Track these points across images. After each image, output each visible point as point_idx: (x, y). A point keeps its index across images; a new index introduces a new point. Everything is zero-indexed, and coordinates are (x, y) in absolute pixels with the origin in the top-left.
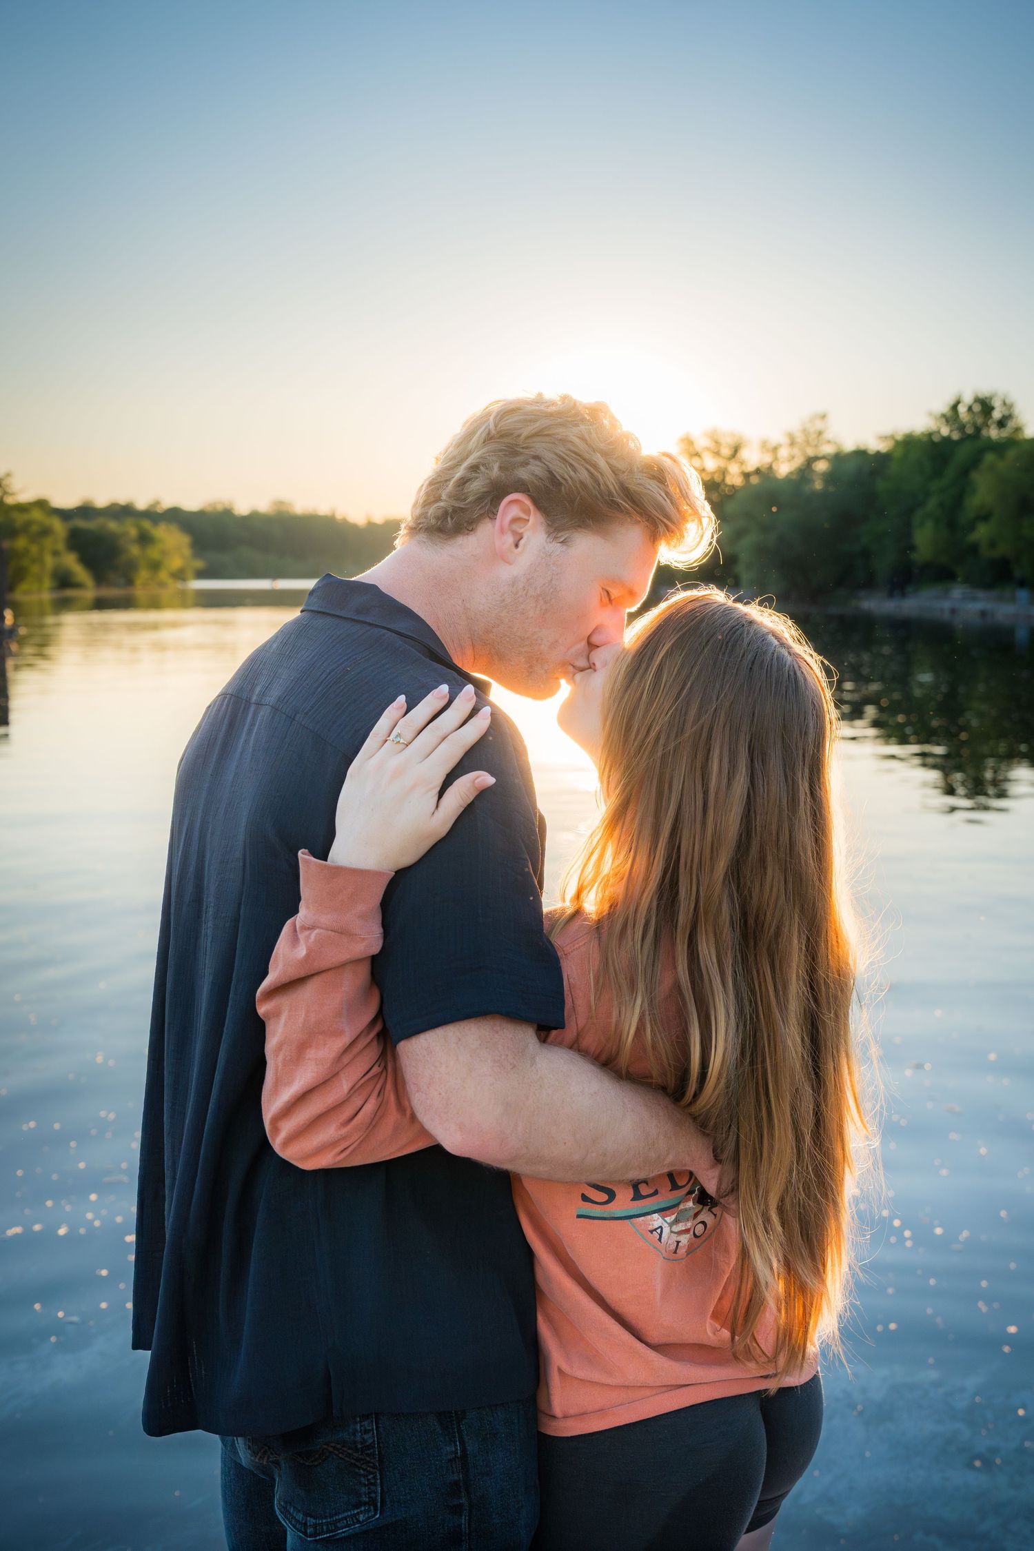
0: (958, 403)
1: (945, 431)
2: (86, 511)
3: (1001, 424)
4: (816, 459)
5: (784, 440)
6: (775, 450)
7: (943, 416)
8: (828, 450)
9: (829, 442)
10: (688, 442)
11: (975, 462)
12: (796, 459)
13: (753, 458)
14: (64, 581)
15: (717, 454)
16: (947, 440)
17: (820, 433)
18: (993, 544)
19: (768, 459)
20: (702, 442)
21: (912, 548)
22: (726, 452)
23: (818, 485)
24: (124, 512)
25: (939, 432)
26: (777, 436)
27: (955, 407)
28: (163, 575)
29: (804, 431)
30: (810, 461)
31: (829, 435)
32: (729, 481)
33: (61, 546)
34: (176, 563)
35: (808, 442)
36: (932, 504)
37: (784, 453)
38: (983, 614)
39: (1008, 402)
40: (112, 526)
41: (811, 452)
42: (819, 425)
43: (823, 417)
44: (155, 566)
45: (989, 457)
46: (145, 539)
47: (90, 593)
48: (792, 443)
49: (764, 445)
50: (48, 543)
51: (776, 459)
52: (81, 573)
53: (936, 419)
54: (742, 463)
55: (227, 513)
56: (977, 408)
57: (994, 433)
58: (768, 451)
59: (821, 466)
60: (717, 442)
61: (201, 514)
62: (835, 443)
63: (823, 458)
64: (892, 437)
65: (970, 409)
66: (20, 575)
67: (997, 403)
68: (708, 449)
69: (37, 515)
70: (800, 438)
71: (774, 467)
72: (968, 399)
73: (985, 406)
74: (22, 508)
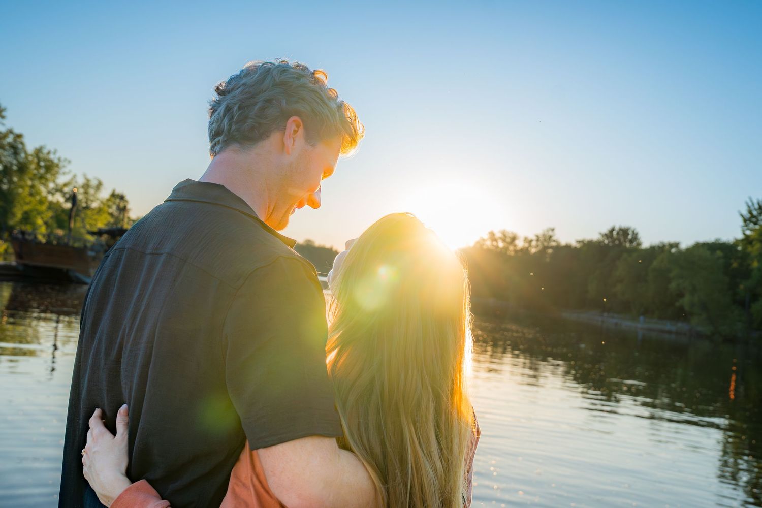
0: (613, 230)
1: (606, 242)
3: (631, 241)
4: (548, 248)
5: (534, 238)
6: (531, 241)
7: (606, 235)
8: (554, 244)
9: (554, 241)
10: (492, 234)
11: (618, 257)
12: (539, 247)
13: (520, 244)
15: (504, 241)
16: (607, 246)
17: (550, 237)
19: (527, 245)
20: (498, 235)
21: (587, 291)
22: (508, 240)
23: (548, 260)
25: (603, 242)
26: (532, 236)
27: (611, 231)
29: (544, 235)
30: (545, 248)
31: (554, 238)
32: (508, 253)
35: (545, 240)
36: (597, 273)
37: (534, 243)
38: (616, 324)
39: (635, 232)
41: (546, 244)
42: (550, 233)
43: (553, 230)
45: (625, 256)
48: (538, 240)
49: (526, 239)
51: (530, 246)
53: (603, 236)
54: (515, 246)
56: (621, 233)
57: (628, 245)
58: (527, 242)
59: (550, 251)
60: (505, 236)
62: (557, 242)
63: (552, 247)
64: (582, 242)
65: (618, 233)
67: (630, 232)
68: (500, 238)
70: (541, 239)
71: (529, 249)
72: (617, 228)
73: (624, 232)
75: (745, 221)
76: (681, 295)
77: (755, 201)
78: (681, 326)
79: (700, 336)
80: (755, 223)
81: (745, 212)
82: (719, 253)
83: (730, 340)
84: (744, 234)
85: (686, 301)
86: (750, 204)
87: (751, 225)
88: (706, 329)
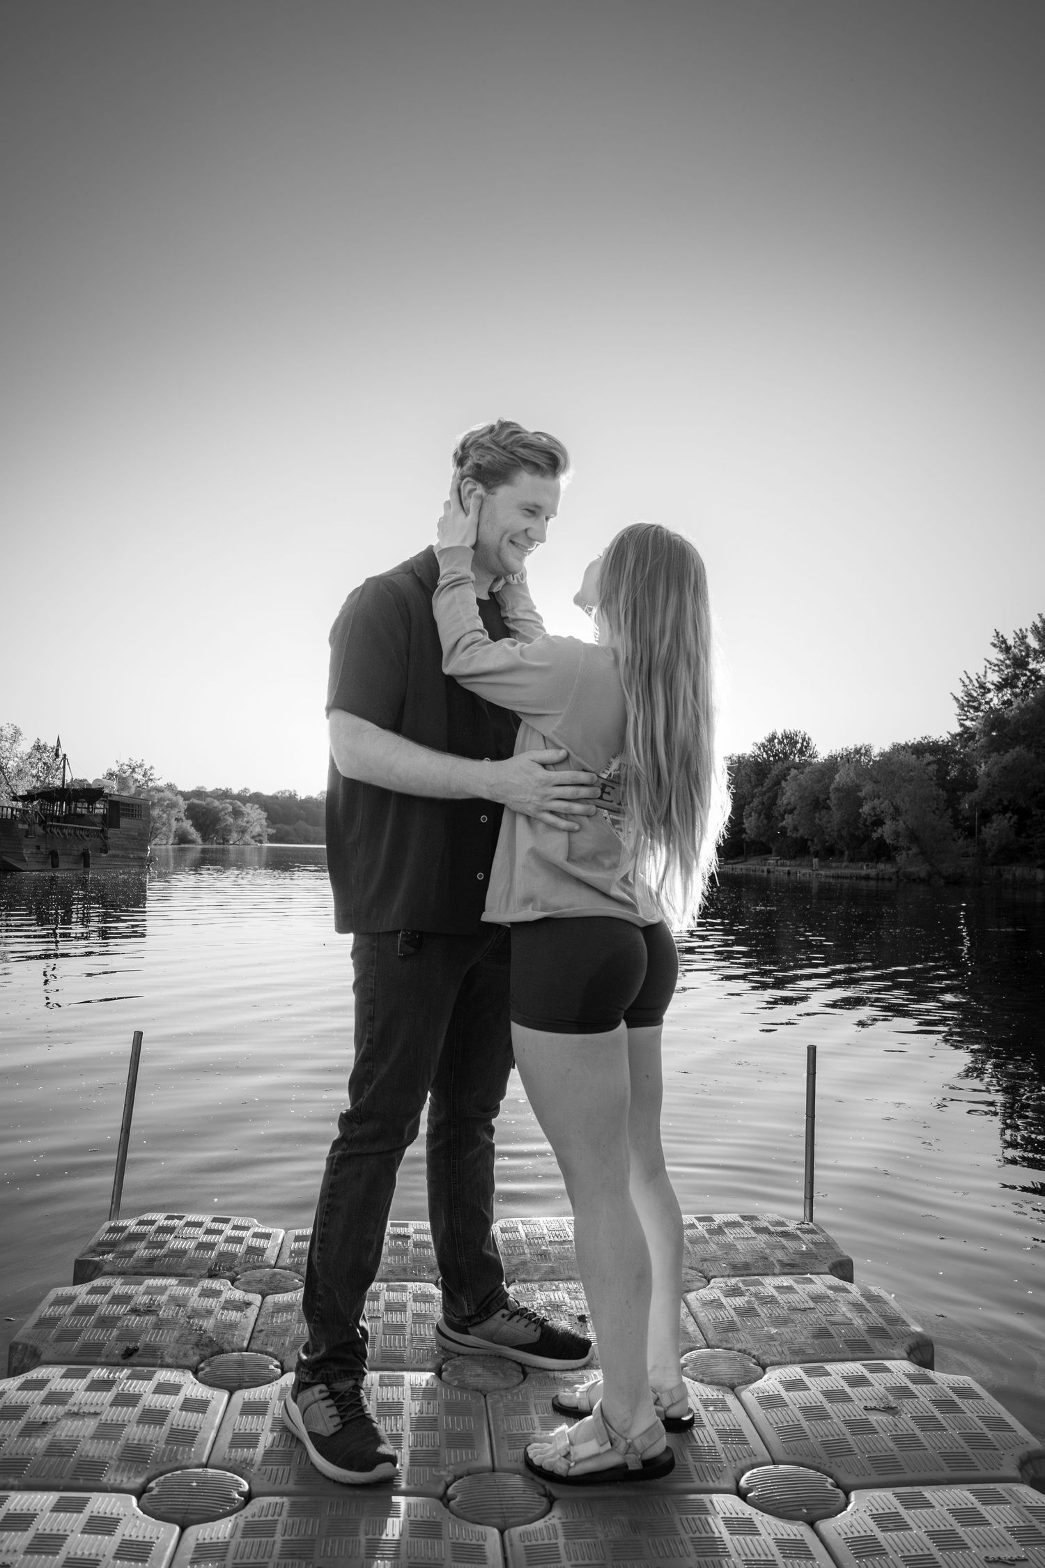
0: (774, 737)
1: (764, 756)
2: (199, 794)
3: (801, 752)
7: (763, 745)
11: (784, 776)
14: (182, 838)
16: (766, 761)
18: (796, 829)
21: (744, 831)
24: (225, 795)
25: (761, 756)
27: (771, 740)
28: (247, 837)
33: (182, 815)
34: (257, 829)
36: (756, 801)
38: (789, 874)
39: (806, 737)
40: (216, 803)
44: (243, 831)
45: (793, 772)
46: (237, 813)
47: (199, 846)
50: (174, 812)
52: (194, 834)
53: (759, 749)
55: (292, 797)
56: (786, 741)
57: (798, 758)
61: (274, 798)
65: (780, 743)
66: (154, 833)
67: (800, 739)
69: (168, 794)
72: (779, 735)
73: (790, 739)
74: (159, 790)
75: (962, 707)
76: (879, 822)
77: (974, 677)
78: (884, 868)
79: (912, 879)
80: (977, 709)
81: (960, 695)
82: (928, 757)
83: (955, 881)
84: (962, 725)
85: (886, 831)
86: (967, 682)
87: (972, 713)
88: (920, 869)
